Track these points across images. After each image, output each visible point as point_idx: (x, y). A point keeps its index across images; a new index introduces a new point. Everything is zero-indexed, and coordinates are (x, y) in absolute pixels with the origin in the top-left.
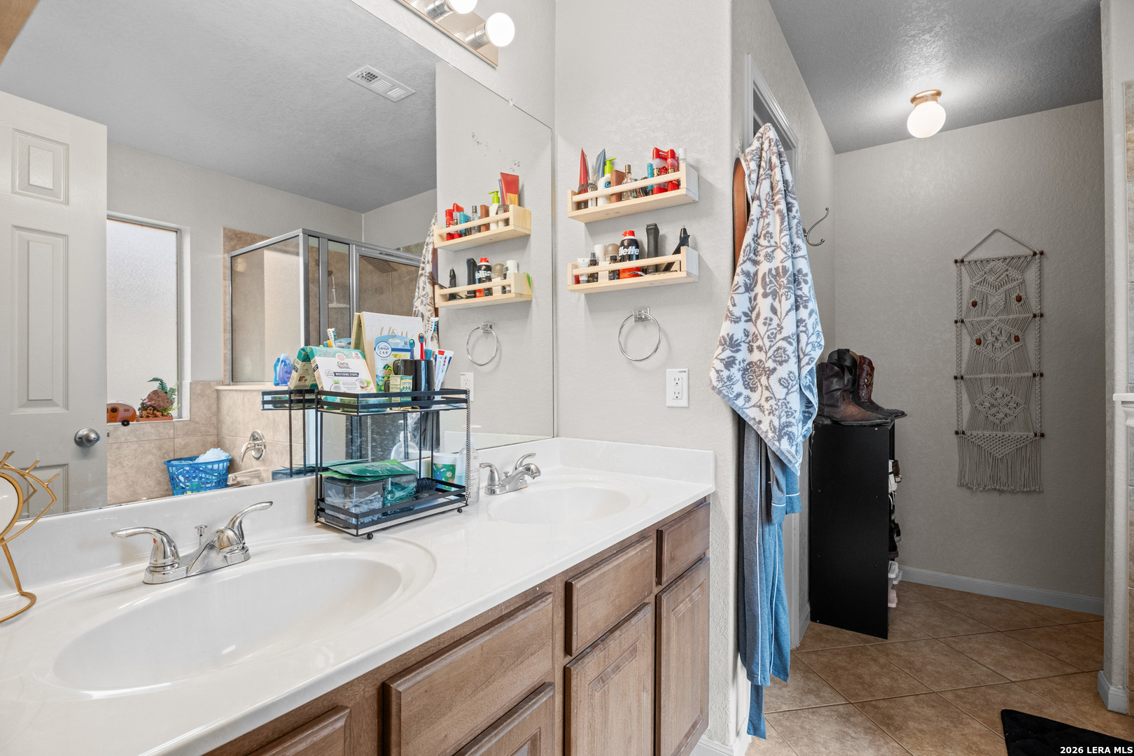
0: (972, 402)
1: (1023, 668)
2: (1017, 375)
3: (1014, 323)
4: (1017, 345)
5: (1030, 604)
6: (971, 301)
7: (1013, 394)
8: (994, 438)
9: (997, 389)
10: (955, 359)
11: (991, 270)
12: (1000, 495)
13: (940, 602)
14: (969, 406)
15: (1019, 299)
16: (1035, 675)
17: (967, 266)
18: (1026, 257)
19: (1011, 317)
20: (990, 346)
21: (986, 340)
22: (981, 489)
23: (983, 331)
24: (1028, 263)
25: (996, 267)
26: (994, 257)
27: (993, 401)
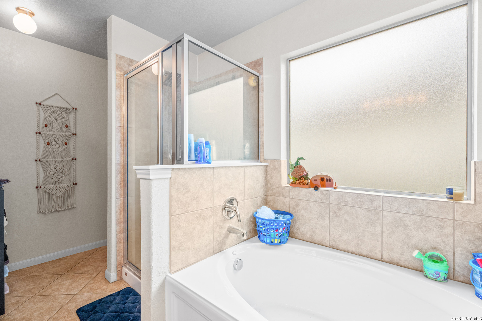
0: (45, 171)
1: (78, 285)
2: (66, 159)
3: (65, 137)
4: (65, 146)
5: (72, 256)
6: (44, 124)
7: (64, 167)
8: (56, 188)
9: (57, 165)
10: (36, 151)
11: (54, 111)
12: (58, 213)
13: (30, 275)
14: (43, 174)
15: (67, 126)
16: (83, 286)
17: (42, 107)
18: (70, 109)
19: (63, 134)
20: (54, 146)
21: (52, 143)
22: (50, 212)
23: (51, 139)
24: (71, 112)
25: (57, 110)
26: (56, 105)
27: (55, 171)
